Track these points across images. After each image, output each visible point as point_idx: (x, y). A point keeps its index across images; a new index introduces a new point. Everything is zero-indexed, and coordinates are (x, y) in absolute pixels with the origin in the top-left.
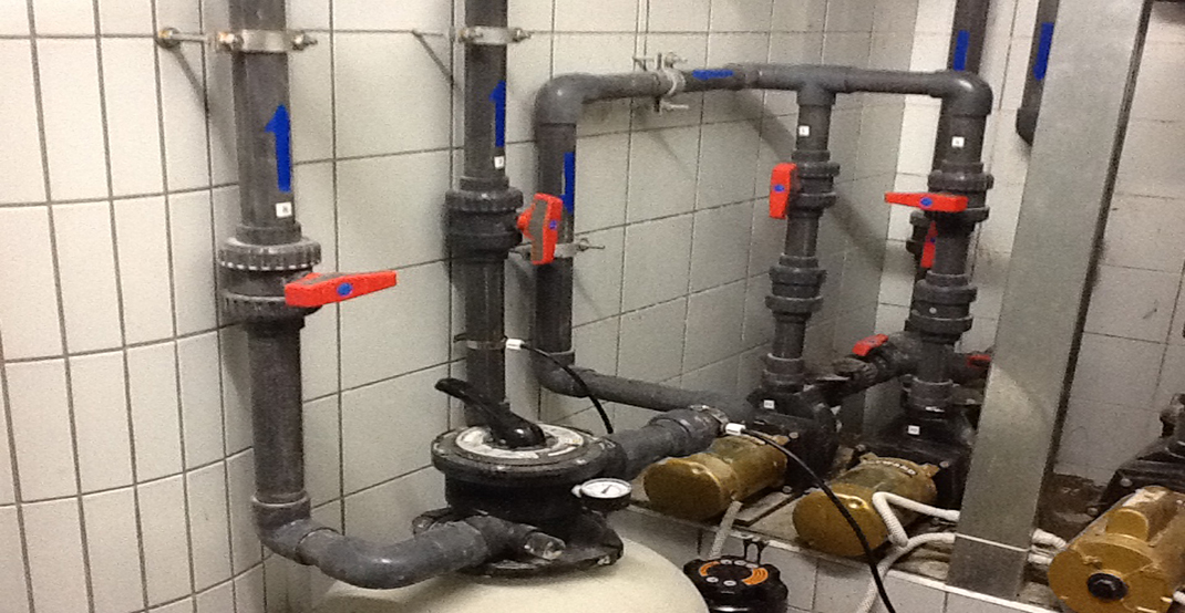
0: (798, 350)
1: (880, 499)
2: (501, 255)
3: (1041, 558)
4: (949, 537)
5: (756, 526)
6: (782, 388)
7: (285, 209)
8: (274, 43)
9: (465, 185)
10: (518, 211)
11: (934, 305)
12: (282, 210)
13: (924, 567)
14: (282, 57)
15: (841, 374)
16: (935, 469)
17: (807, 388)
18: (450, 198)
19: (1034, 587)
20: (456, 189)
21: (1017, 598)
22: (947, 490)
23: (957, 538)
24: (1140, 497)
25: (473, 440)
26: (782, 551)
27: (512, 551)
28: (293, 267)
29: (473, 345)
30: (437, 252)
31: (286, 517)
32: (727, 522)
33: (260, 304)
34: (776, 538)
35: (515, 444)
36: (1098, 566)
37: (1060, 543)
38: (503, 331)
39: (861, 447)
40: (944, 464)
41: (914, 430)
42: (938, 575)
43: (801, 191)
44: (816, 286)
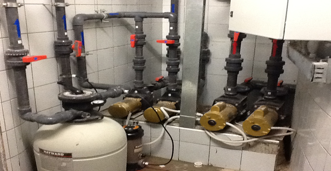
0: (141, 79)
1: (162, 108)
2: (68, 55)
3: (199, 119)
4: (179, 117)
5: (136, 119)
6: (139, 88)
7: (20, 42)
8: (14, 5)
9: (58, 39)
10: (71, 45)
11: (171, 66)
12: (19, 42)
13: (174, 124)
14: (16, 8)
15: (153, 84)
16: (175, 103)
17: (145, 88)
18: (55, 42)
19: (199, 126)
20: (56, 40)
21: (195, 128)
22: (177, 107)
23: (180, 117)
24: (218, 103)
25: (67, 94)
26: (142, 123)
27: (79, 117)
28: (23, 54)
29: (64, 76)
30: (53, 55)
31: (26, 112)
32: (128, 118)
33: (16, 63)
34: (141, 121)
35: (77, 94)
36: (209, 118)
37: (202, 115)
38: (71, 73)
39: (158, 100)
40: (177, 102)
41: (170, 95)
42: (177, 125)
43: (138, 41)
44: (144, 63)
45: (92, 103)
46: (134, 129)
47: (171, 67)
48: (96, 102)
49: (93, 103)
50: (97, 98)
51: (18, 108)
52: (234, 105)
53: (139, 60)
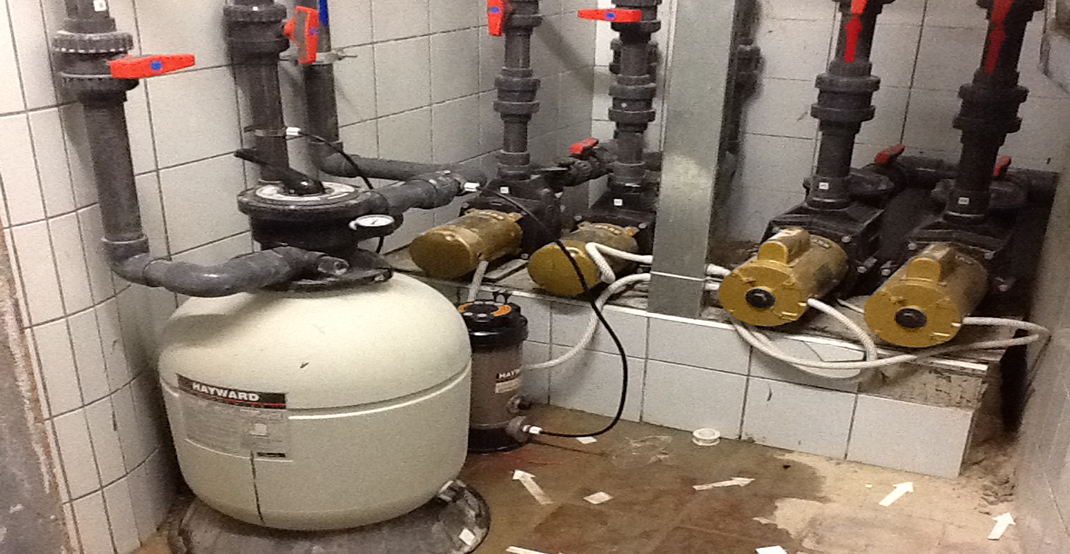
0: (523, 146)
1: (591, 248)
2: (274, 58)
3: (715, 286)
4: (647, 276)
5: (502, 282)
6: (514, 177)
7: (101, 5)
9: (238, 1)
10: (284, 21)
11: (624, 100)
12: (99, 5)
13: (631, 302)
15: (561, 165)
16: (636, 230)
17: (534, 177)
18: (227, 12)
19: (713, 310)
20: (231, 4)
21: (700, 317)
22: (643, 244)
23: (652, 277)
24: (782, 234)
25: (270, 192)
26: (523, 297)
27: (309, 272)
28: (113, 50)
29: (260, 133)
30: (222, 59)
31: (131, 251)
32: (477, 279)
33: (90, 79)
34: (518, 289)
35: (301, 192)
36: (752, 283)
37: (725, 272)
38: (283, 122)
39: (578, 218)
40: (642, 226)
41: (618, 202)
42: (641, 306)
43: (513, 13)
44: (533, 92)
45: (352, 225)
46: (496, 314)
47: (624, 105)
48: (366, 221)
49: (358, 226)
50: (371, 210)
51: (105, 240)
52: (838, 240)
53: (515, 79)
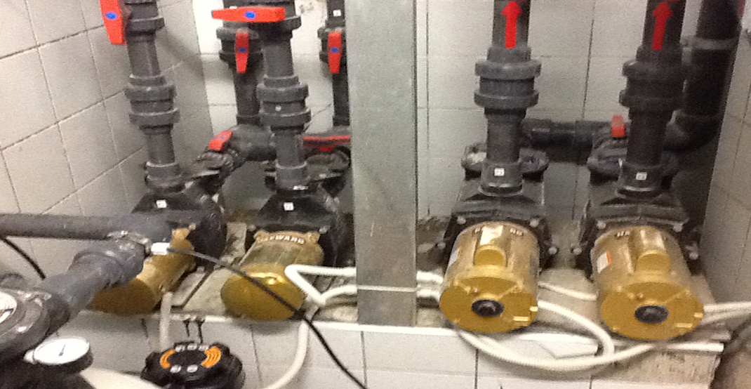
0: (171, 156)
1: (292, 272)
6: (170, 189)
11: (279, 104)
17: (188, 185)
34: (209, 314)
40: (323, 230)
41: (289, 206)
43: (131, 17)
44: (170, 100)
46: (208, 364)
47: (278, 108)
52: (526, 224)
53: (149, 89)
